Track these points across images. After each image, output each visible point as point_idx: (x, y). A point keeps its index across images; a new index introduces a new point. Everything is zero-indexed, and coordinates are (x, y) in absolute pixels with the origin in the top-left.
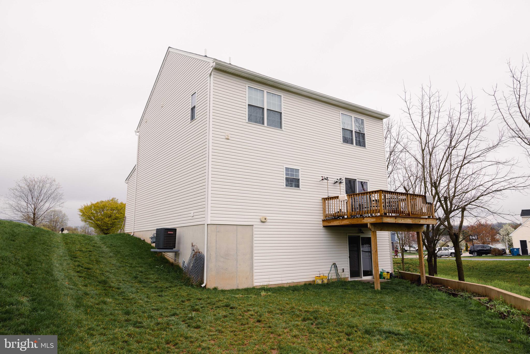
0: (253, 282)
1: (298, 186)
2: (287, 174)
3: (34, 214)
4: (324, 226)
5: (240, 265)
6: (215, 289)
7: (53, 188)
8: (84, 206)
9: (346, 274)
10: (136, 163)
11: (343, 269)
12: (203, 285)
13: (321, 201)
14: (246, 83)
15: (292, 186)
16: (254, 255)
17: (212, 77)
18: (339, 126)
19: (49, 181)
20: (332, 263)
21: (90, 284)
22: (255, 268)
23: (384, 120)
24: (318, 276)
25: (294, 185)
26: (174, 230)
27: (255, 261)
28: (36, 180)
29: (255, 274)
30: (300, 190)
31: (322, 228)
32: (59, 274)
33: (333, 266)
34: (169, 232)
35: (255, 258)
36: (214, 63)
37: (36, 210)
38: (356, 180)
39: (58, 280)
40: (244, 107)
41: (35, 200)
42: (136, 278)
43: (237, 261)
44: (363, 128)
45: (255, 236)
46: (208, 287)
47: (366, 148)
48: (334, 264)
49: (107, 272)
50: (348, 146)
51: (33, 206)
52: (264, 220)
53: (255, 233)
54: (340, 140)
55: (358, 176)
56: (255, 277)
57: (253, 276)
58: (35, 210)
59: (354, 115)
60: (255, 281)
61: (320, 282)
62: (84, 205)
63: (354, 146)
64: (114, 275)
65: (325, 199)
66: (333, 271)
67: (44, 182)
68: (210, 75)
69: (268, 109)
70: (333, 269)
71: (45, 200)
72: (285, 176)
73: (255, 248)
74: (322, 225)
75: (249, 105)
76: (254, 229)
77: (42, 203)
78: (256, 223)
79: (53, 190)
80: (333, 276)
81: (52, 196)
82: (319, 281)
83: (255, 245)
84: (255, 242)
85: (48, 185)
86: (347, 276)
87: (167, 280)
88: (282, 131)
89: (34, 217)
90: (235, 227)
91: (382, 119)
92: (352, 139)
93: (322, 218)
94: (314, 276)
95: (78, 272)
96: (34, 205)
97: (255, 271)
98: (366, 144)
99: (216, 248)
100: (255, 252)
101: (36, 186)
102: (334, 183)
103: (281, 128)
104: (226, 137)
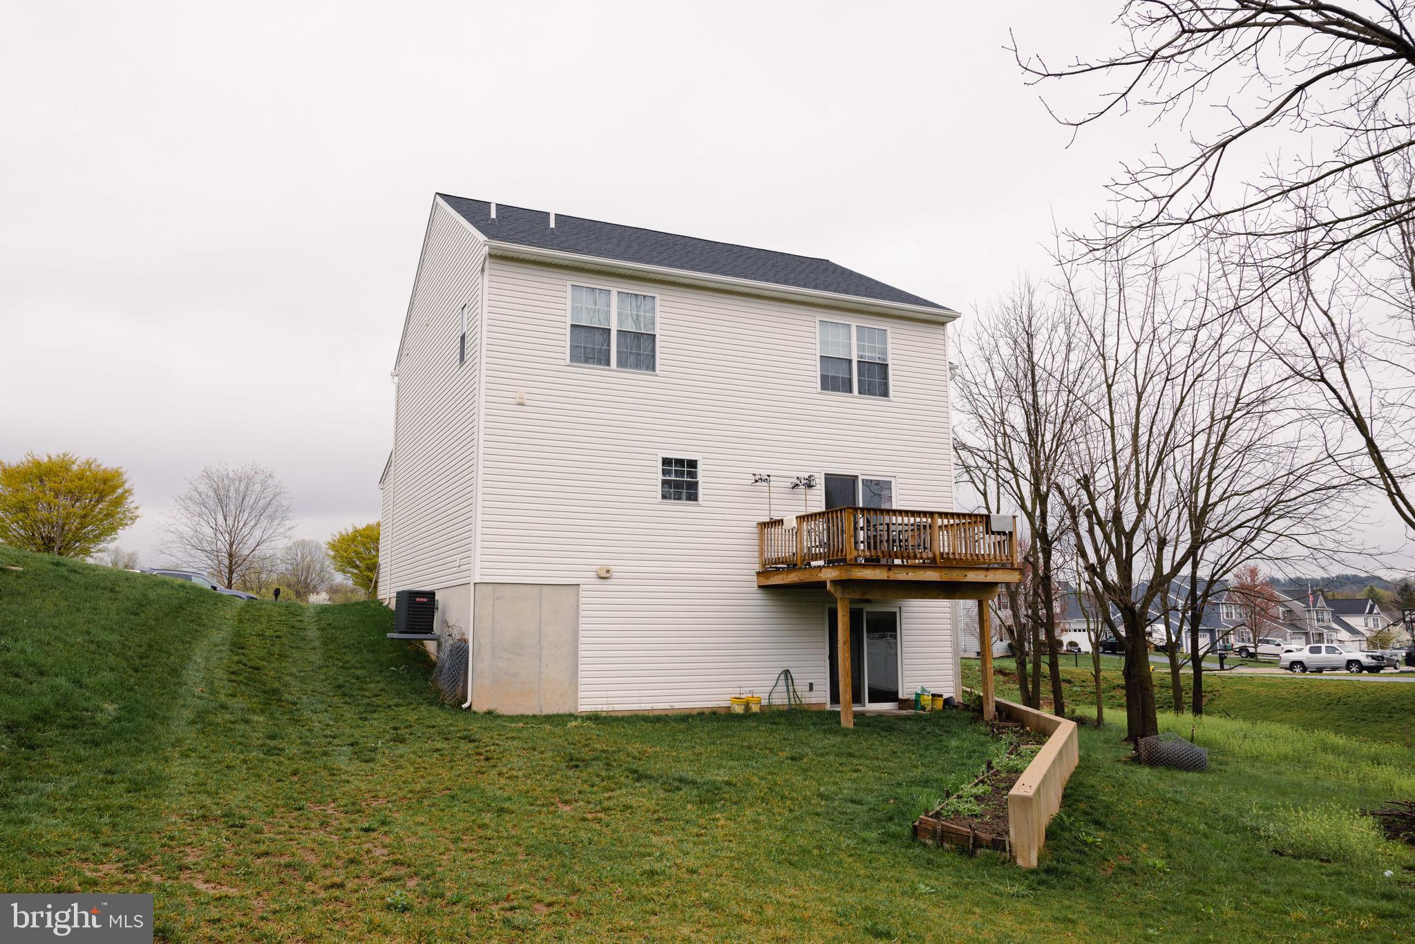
0: (577, 703)
1: (693, 497)
2: (664, 472)
3: (231, 555)
4: (760, 587)
5: (547, 666)
6: (489, 713)
7: (269, 493)
8: (338, 536)
9: (821, 696)
10: (391, 446)
11: (811, 685)
12: (465, 706)
13: (756, 530)
14: (565, 277)
15: (679, 499)
16: (581, 647)
17: (486, 273)
18: (813, 352)
19: (259, 478)
20: (781, 670)
21: (243, 694)
22: (581, 674)
23: (949, 325)
24: (738, 696)
25: (684, 495)
26: (431, 595)
27: (581, 660)
28: (231, 475)
29: (581, 688)
30: (699, 506)
31: (755, 589)
32: (194, 676)
33: (783, 677)
34: (418, 599)
35: (581, 654)
36: (487, 247)
37: (234, 546)
38: (857, 477)
39: (186, 684)
40: (562, 331)
41: (230, 522)
42: (339, 687)
43: (540, 659)
44: (884, 352)
45: (582, 607)
46: (474, 708)
47: (891, 397)
48: (787, 672)
49: (291, 674)
50: (836, 399)
51: (227, 537)
52: (605, 575)
53: (582, 600)
54: (814, 385)
55: (862, 468)
56: (581, 694)
57: (577, 690)
58: (231, 545)
59: (854, 322)
60: (581, 701)
61: (739, 709)
62: (339, 532)
63: (856, 397)
64: (301, 681)
65: (764, 525)
66: (782, 687)
67: (250, 481)
68: (483, 270)
69: (618, 331)
70: (782, 682)
71: (252, 523)
72: (660, 477)
73: (581, 633)
74: (755, 585)
75: (573, 326)
76: (582, 594)
77: (246, 530)
78: (586, 578)
79: (268, 499)
80: (780, 699)
81: (268, 511)
82: (737, 707)
83: (582, 627)
84: (582, 620)
85: (257, 487)
86: (821, 700)
87: (398, 693)
88: (657, 375)
89: (231, 562)
90: (537, 588)
91: (943, 324)
92: (850, 380)
93: (758, 568)
94: (728, 697)
95: (232, 673)
96: (230, 534)
97: (581, 681)
98: (891, 388)
99: (493, 632)
100: (581, 640)
101: (232, 489)
102: (793, 488)
103: (654, 369)
104: (518, 400)
